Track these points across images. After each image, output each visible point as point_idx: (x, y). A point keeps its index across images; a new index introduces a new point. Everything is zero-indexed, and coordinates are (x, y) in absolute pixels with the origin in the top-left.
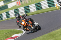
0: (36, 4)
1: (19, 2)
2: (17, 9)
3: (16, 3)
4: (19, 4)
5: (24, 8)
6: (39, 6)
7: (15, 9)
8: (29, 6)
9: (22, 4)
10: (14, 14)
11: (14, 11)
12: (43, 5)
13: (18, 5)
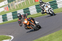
0: (24, 10)
1: (7, 7)
2: (5, 14)
3: (4, 8)
4: (7, 9)
5: (12, 14)
6: (27, 11)
7: (3, 15)
8: (17, 11)
9: (10, 10)
10: (2, 19)
11: (2, 16)
12: (32, 11)
13: (6, 11)
